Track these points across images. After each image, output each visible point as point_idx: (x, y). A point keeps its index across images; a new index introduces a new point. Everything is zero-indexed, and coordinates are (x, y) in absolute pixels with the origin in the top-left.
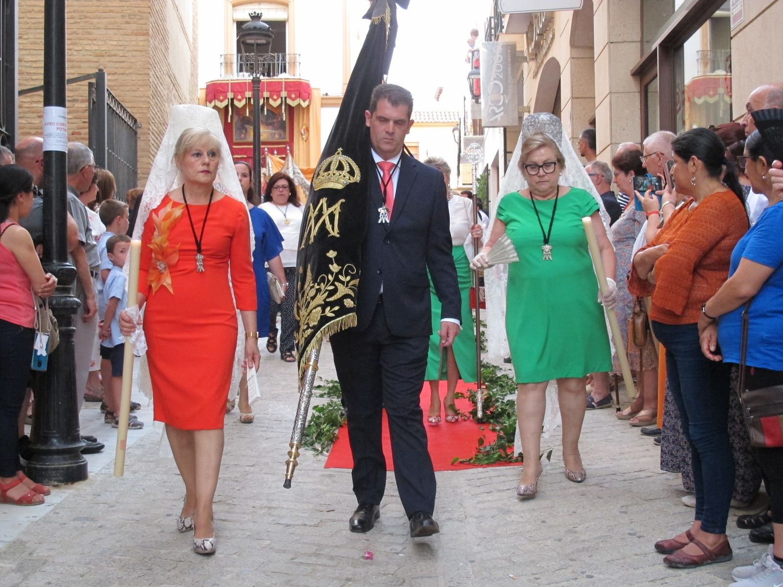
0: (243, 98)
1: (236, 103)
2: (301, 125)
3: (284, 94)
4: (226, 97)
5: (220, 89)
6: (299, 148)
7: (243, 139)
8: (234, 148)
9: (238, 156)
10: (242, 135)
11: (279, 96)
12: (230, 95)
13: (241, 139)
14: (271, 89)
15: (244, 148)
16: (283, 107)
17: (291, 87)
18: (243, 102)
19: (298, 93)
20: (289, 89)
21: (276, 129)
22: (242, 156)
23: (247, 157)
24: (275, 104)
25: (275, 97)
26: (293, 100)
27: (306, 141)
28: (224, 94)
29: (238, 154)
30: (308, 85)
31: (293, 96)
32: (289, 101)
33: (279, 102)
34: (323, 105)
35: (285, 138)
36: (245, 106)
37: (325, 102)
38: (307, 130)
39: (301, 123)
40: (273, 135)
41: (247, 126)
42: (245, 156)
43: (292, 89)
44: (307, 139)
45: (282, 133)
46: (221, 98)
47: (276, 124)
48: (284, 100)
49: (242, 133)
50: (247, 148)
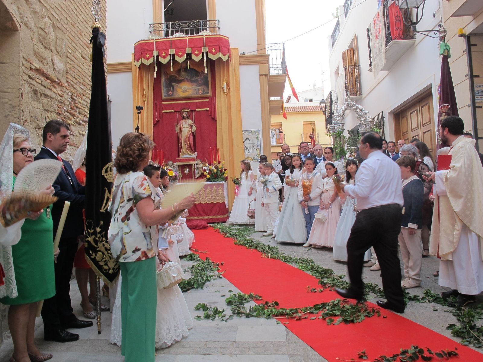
0: (167, 55)
1: (161, 60)
2: (222, 81)
3: (205, 49)
4: (151, 55)
5: (146, 48)
6: (221, 101)
7: (171, 96)
8: (163, 104)
9: (167, 111)
10: (170, 92)
11: (200, 51)
12: (156, 53)
13: (169, 95)
14: (193, 46)
15: (171, 104)
16: (205, 61)
17: (211, 42)
18: (168, 59)
19: (218, 47)
20: (209, 45)
21: (199, 85)
22: (170, 111)
23: (175, 112)
24: (197, 58)
25: (197, 53)
26: (214, 54)
27: (227, 95)
28: (150, 53)
29: (167, 110)
30: (227, 42)
31: (214, 51)
32: (210, 56)
33: (201, 56)
34: (241, 64)
35: (208, 93)
36: (169, 63)
37: (243, 60)
38: (228, 85)
39: (222, 78)
40: (197, 90)
41: (173, 84)
42: (173, 111)
43: (213, 44)
44: (228, 93)
45: (205, 88)
46: (147, 56)
47: (199, 81)
48: (205, 54)
49: (170, 90)
50: (174, 104)
